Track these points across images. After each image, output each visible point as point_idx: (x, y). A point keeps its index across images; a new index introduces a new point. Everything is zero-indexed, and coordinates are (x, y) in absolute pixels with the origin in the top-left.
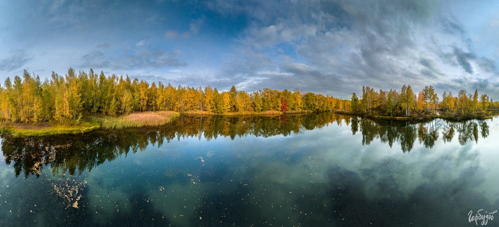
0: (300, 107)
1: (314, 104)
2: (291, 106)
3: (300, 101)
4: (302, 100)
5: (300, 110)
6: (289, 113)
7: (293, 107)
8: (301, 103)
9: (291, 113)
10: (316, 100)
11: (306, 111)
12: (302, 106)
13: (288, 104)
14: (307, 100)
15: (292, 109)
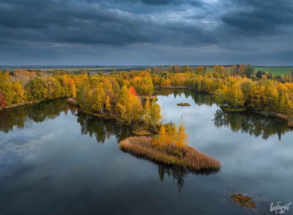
0: (23, 99)
1: (41, 92)
2: (11, 99)
3: (22, 92)
4: (25, 90)
5: (24, 103)
6: (9, 108)
7: (14, 100)
8: (24, 94)
9: (12, 108)
10: (45, 87)
11: (31, 102)
12: (26, 97)
13: (7, 98)
14: (32, 88)
15: (13, 102)
